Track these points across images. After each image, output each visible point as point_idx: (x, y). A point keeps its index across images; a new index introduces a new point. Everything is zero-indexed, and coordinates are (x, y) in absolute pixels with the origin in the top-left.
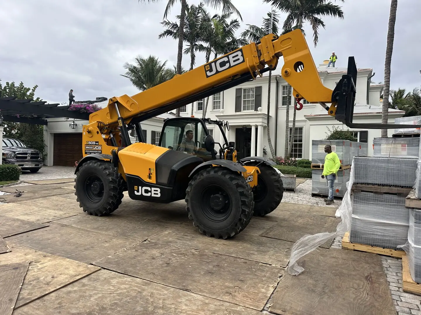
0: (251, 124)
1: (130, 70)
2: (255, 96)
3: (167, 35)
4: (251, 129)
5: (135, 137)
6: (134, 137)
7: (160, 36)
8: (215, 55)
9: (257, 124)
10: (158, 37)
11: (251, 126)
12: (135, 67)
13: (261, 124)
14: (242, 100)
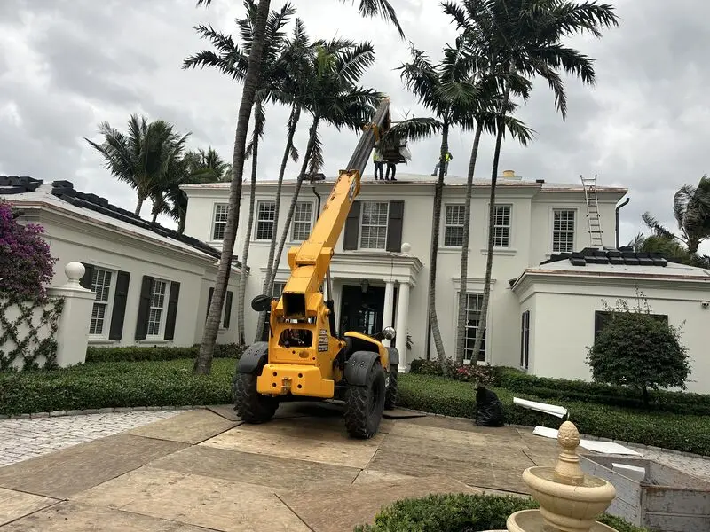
0: (385, 278)
1: (110, 139)
2: (390, 219)
3: (204, 63)
4: (384, 289)
5: (93, 290)
6: (90, 291)
7: (188, 63)
8: (313, 118)
9: (400, 279)
10: (182, 64)
11: (385, 283)
12: (121, 137)
13: (408, 280)
14: (361, 225)
